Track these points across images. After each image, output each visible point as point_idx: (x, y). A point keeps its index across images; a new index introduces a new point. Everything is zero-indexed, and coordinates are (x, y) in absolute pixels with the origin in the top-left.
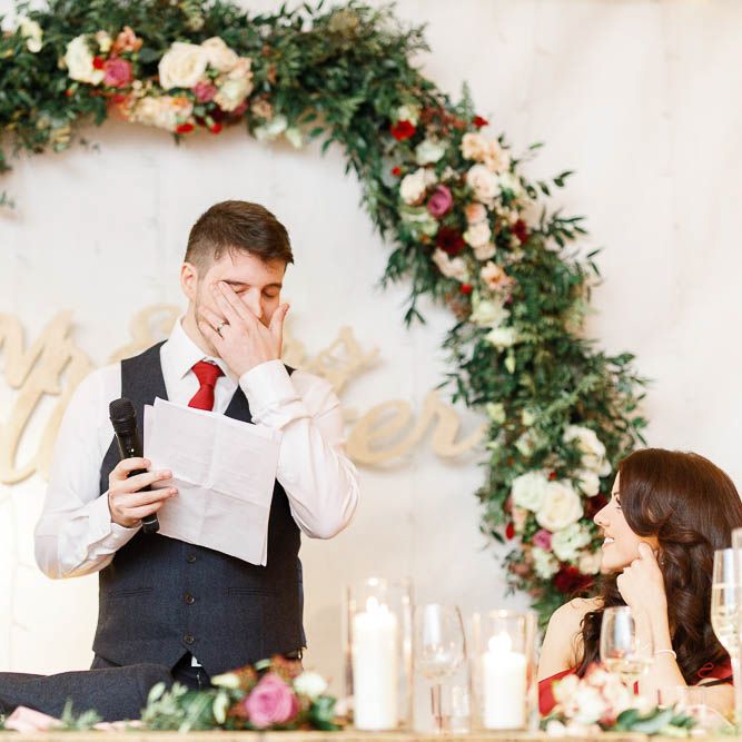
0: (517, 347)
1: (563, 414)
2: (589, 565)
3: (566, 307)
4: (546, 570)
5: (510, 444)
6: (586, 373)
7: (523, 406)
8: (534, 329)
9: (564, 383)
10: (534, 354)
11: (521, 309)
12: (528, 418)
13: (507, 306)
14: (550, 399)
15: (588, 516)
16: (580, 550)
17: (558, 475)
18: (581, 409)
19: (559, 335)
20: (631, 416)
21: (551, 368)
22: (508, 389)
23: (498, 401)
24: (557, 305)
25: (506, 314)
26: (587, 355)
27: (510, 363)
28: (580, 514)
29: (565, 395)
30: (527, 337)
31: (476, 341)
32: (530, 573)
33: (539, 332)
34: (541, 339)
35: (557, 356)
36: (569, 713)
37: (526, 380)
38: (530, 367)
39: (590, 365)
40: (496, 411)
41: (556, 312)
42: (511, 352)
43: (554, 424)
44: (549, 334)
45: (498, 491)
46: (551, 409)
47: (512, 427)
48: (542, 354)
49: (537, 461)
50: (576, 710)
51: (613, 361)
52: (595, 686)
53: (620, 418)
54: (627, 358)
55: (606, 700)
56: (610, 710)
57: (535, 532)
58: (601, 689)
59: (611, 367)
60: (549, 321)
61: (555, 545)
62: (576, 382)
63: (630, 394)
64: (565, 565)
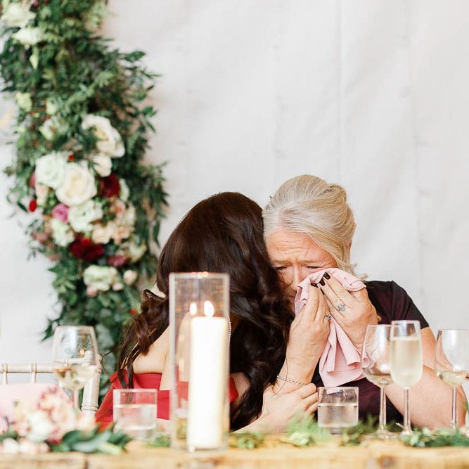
0: (41, 44)
1: (81, 104)
2: (101, 236)
3: (87, 9)
4: (63, 239)
5: (35, 129)
6: (103, 68)
7: (46, 97)
8: (57, 30)
9: (83, 77)
10: (56, 52)
11: (46, 11)
12: (51, 108)
13: (34, 8)
14: (70, 92)
15: (100, 195)
16: (93, 223)
17: (76, 157)
18: (98, 100)
19: (78, 35)
20: (141, 106)
21: (71, 64)
22: (33, 81)
23: (25, 91)
24: (78, 8)
25: (33, 16)
26: (105, 52)
27: (34, 60)
28: (95, 192)
29: (83, 87)
30: (49, 37)
31: (6, 37)
32: (49, 240)
33: (61, 34)
34: (62, 39)
35: (77, 54)
37: (49, 75)
38: (52, 63)
39: (103, 60)
40: (24, 100)
41: (77, 15)
42: (36, 51)
43: (73, 113)
44: (69, 35)
45: (25, 168)
46: (71, 100)
47: (37, 115)
48: (63, 52)
51: (127, 58)
53: (130, 105)
54: (138, 55)
57: (54, 205)
59: (124, 63)
60: (71, 22)
61: (71, 217)
62: (93, 76)
63: (141, 86)
64: (79, 236)
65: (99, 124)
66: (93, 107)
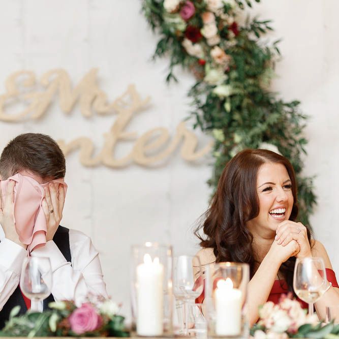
0: (232, 96)
1: (258, 136)
3: (260, 73)
5: (227, 153)
6: (272, 111)
7: (233, 132)
8: (242, 86)
9: (259, 118)
10: (241, 101)
11: (234, 74)
12: (237, 138)
13: (227, 72)
14: (250, 127)
18: (269, 133)
19: (256, 89)
20: (298, 138)
21: (252, 109)
22: (226, 121)
23: (219, 128)
24: (256, 72)
25: (225, 77)
26: (273, 102)
27: (228, 106)
29: (259, 125)
30: (237, 91)
31: (208, 92)
33: (245, 88)
34: (246, 92)
35: (255, 102)
36: (268, 326)
37: (237, 116)
38: (239, 108)
39: (275, 107)
40: (218, 134)
41: (254, 76)
42: (228, 100)
43: (252, 142)
44: (250, 89)
46: (252, 133)
47: (228, 144)
48: (246, 101)
50: (273, 324)
51: (288, 105)
52: (284, 309)
53: (291, 138)
54: (296, 103)
55: (291, 318)
56: (294, 324)
58: (288, 311)
59: (287, 109)
60: (251, 81)
62: (266, 117)
63: (297, 125)
66: (266, 138)
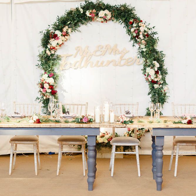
2: (156, 80)
4: (150, 80)
10: (148, 52)
13: (145, 45)
15: (155, 74)
16: (154, 78)
17: (152, 68)
25: (145, 47)
27: (145, 54)
28: (155, 73)
30: (147, 50)
32: (148, 79)
33: (149, 49)
37: (147, 56)
38: (148, 54)
39: (157, 53)
40: (144, 59)
42: (145, 52)
45: (145, 69)
49: (149, 66)
54: (162, 51)
57: (149, 75)
61: (151, 77)
64: (152, 80)
65: (155, 62)
66: (155, 60)
